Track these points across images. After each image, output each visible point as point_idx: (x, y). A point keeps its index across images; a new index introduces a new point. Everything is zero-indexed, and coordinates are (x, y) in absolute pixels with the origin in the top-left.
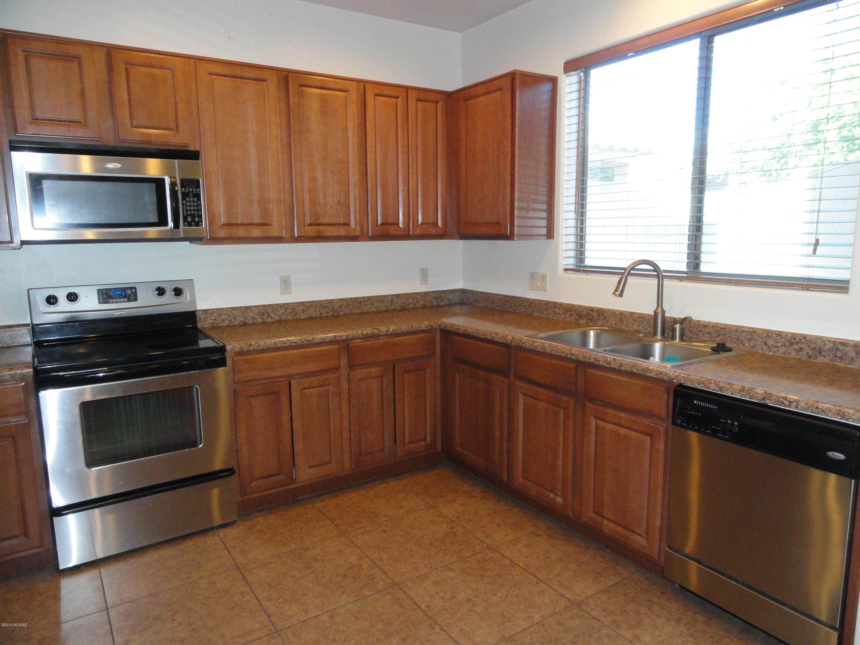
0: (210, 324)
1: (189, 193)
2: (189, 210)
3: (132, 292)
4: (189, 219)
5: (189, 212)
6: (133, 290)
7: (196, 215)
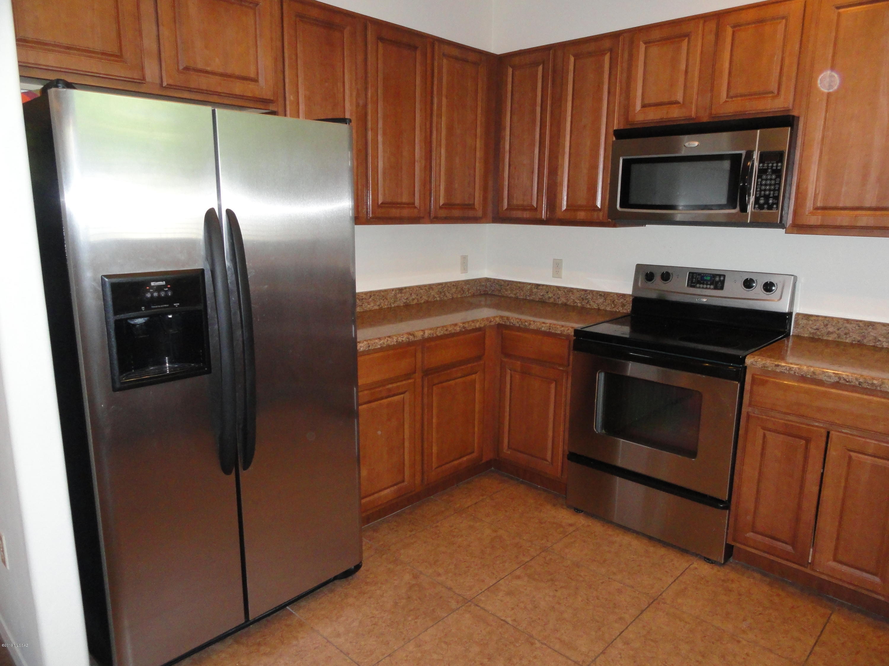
0: (811, 333)
1: (768, 169)
2: (763, 190)
3: (720, 280)
4: (762, 201)
5: (763, 193)
6: (722, 278)
7: (771, 195)
